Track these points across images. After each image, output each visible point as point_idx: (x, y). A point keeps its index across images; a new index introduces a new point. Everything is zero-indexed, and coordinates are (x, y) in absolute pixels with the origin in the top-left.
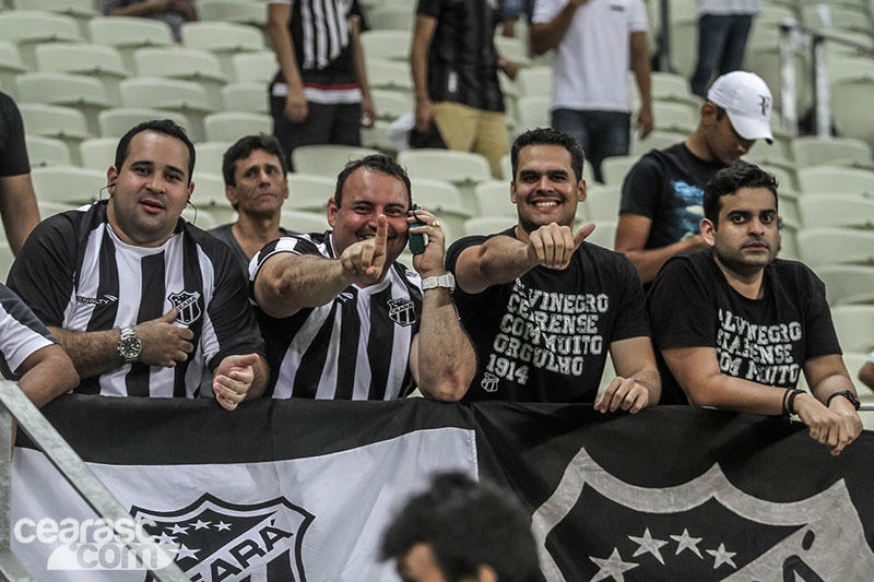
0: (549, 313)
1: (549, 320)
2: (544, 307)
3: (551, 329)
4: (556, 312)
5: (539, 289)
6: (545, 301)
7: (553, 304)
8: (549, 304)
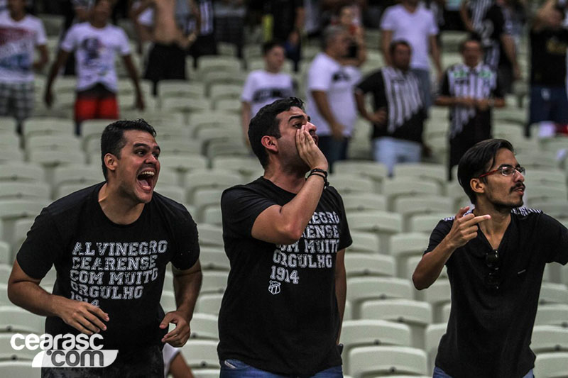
0: (115, 257)
1: (116, 262)
2: (111, 253)
3: (119, 268)
4: (121, 256)
5: (106, 242)
6: (112, 250)
7: (118, 251)
8: (115, 251)
